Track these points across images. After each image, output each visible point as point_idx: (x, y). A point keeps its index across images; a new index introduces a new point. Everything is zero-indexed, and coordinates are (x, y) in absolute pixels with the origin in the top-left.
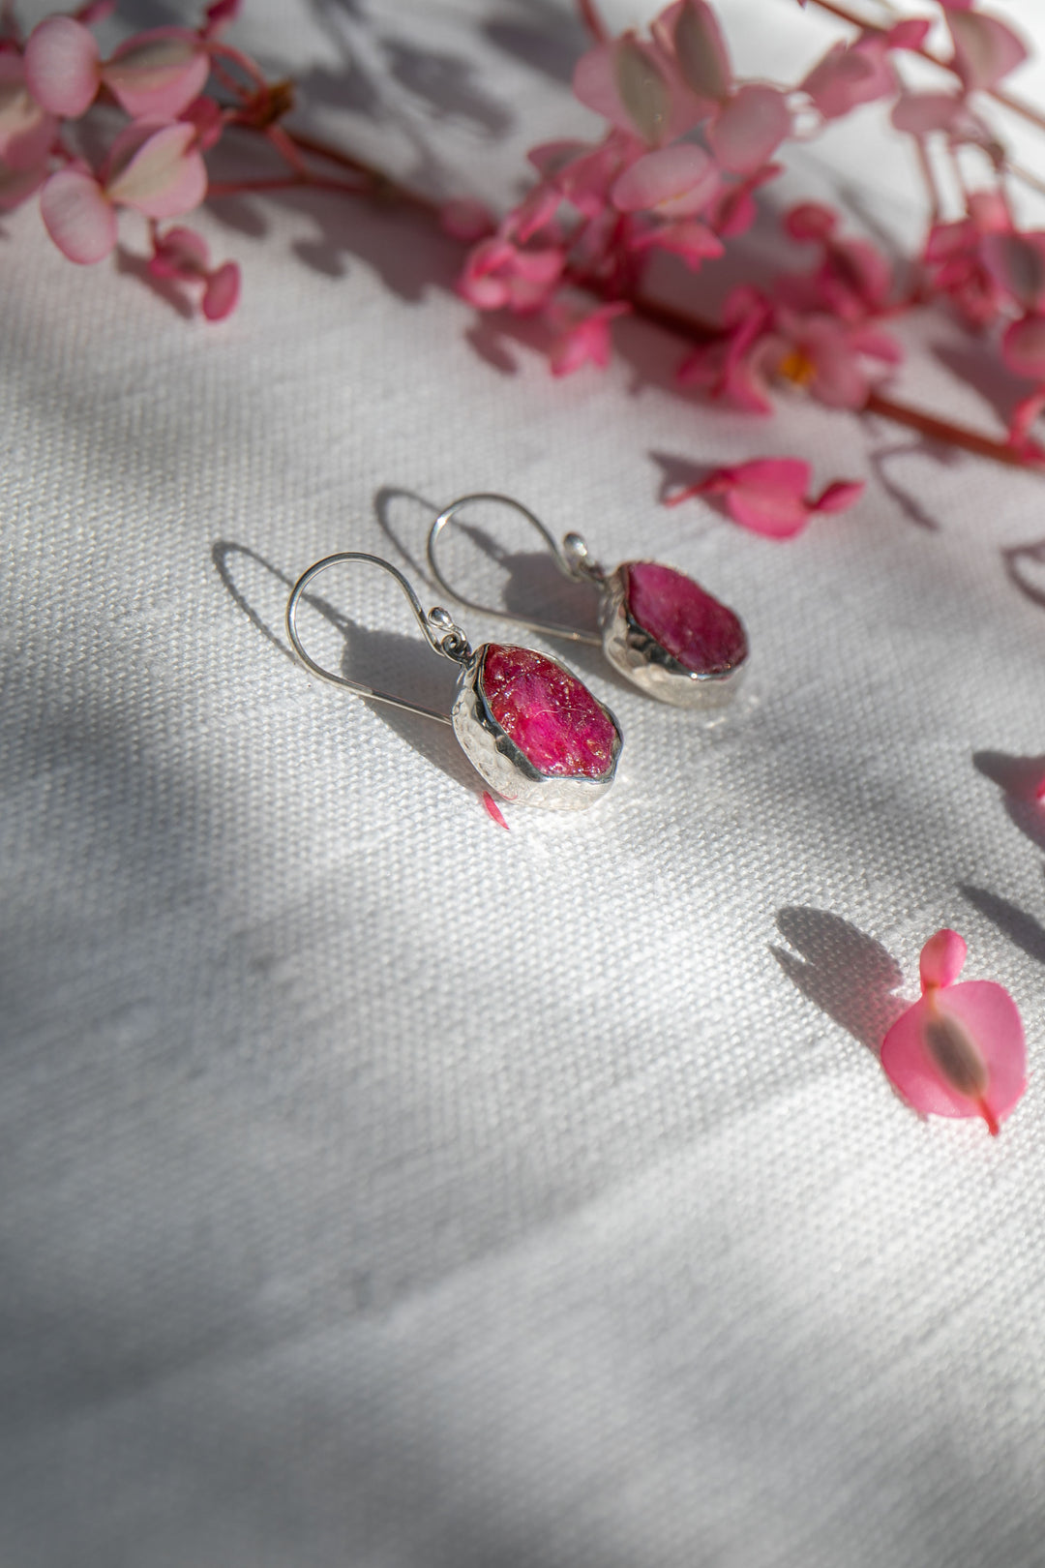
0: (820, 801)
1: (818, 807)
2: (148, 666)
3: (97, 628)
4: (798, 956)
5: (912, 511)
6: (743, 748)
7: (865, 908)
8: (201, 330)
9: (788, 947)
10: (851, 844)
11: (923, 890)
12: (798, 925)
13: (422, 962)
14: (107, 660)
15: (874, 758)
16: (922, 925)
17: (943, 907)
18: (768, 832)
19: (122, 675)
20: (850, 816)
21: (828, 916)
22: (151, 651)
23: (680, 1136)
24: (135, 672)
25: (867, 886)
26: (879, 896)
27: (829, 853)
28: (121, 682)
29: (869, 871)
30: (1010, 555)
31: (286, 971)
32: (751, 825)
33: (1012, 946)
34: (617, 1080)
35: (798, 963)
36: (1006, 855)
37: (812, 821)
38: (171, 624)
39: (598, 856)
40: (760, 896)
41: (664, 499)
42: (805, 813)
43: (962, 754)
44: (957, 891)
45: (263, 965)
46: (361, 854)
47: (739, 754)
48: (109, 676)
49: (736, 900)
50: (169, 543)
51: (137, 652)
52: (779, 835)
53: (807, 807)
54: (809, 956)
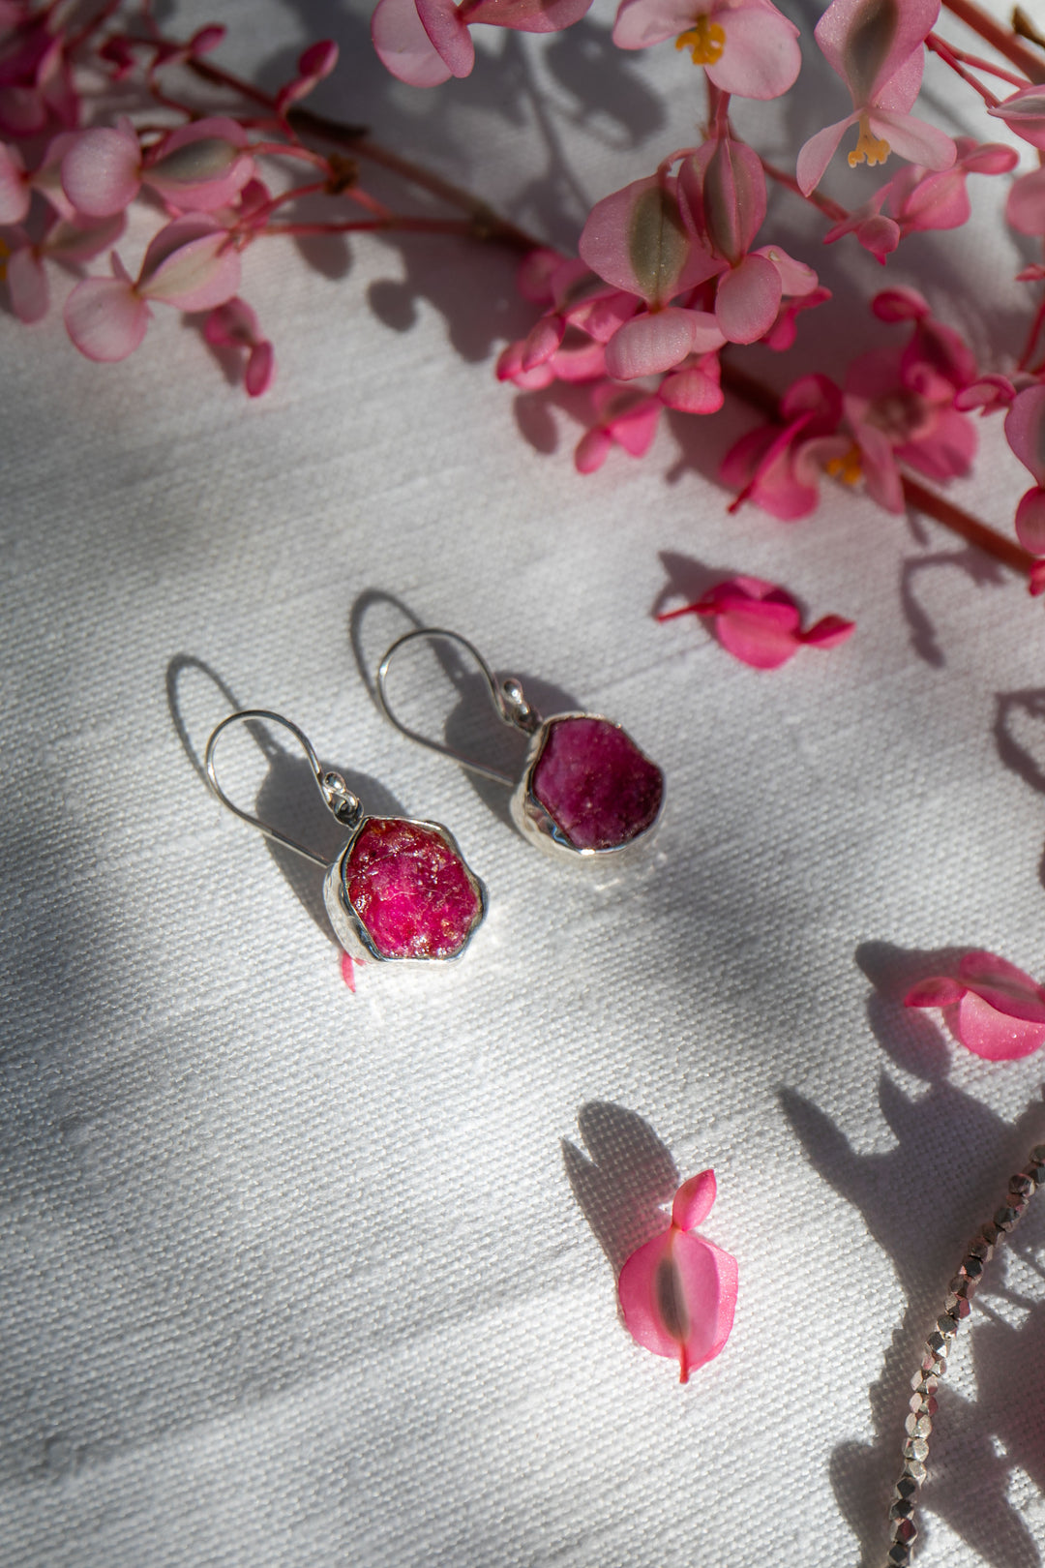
0: (674, 987)
1: (672, 993)
2: (65, 797)
3: (34, 750)
4: (587, 1154)
5: (925, 642)
6: (622, 917)
7: (673, 1112)
8: (241, 399)
9: (580, 1145)
10: (687, 1039)
11: (741, 1096)
12: (600, 1122)
13: (216, 1131)
14: (32, 788)
15: (754, 940)
16: (722, 1138)
17: (751, 1119)
18: (607, 1017)
19: (40, 805)
20: (701, 1006)
21: (632, 1116)
22: (74, 781)
23: (387, 1338)
24: (51, 804)
25: (684, 1088)
26: (693, 1100)
27: (662, 1046)
28: (35, 814)
29: (695, 1071)
30: (1005, 702)
31: (84, 1134)
32: (595, 1007)
33: (807, 1168)
34: (356, 1269)
35: (584, 1162)
36: (847, 1063)
37: (658, 1009)
38: (103, 750)
39: (432, 1028)
40: (575, 1087)
41: (658, 615)
42: (657, 998)
43: (849, 943)
44: (775, 1101)
45: (68, 1126)
46: (200, 1012)
47: (616, 924)
48: (27, 805)
49: (550, 1088)
50: (131, 657)
51: (61, 781)
52: (618, 1022)
53: (659, 992)
54: (597, 1156)
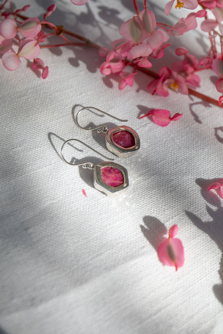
0: (158, 190)
1: (157, 192)
2: (15, 161)
3: (6, 152)
5: (197, 119)
6: (143, 177)
7: (162, 216)
8: (42, 80)
9: (143, 224)
10: (163, 201)
11: (177, 212)
12: (146, 220)
13: (61, 228)
14: (7, 159)
15: (173, 180)
16: (174, 221)
17: (180, 216)
18: (144, 198)
19: (9, 163)
20: (164, 194)
21: (154, 218)
22: (16, 157)
23: (108, 269)
24: (12, 162)
25: (164, 211)
26: (166, 213)
27: (157, 203)
28: (9, 165)
29: (165, 207)
30: (216, 129)
31: (31, 230)
32: (141, 196)
33: (194, 226)
34: (98, 255)
35: (145, 228)
36: (198, 203)
37: (155, 195)
38: (22, 151)
39: (105, 203)
40: (139, 213)
41: (139, 118)
42: (154, 193)
43: (194, 179)
44: (184, 212)
45: (26, 229)
46: (53, 203)
47: (142, 179)
48: (7, 163)
49: (134, 214)
50: (25, 132)
51: (14, 157)
52: (147, 199)
53: (154, 192)
54: (147, 227)
